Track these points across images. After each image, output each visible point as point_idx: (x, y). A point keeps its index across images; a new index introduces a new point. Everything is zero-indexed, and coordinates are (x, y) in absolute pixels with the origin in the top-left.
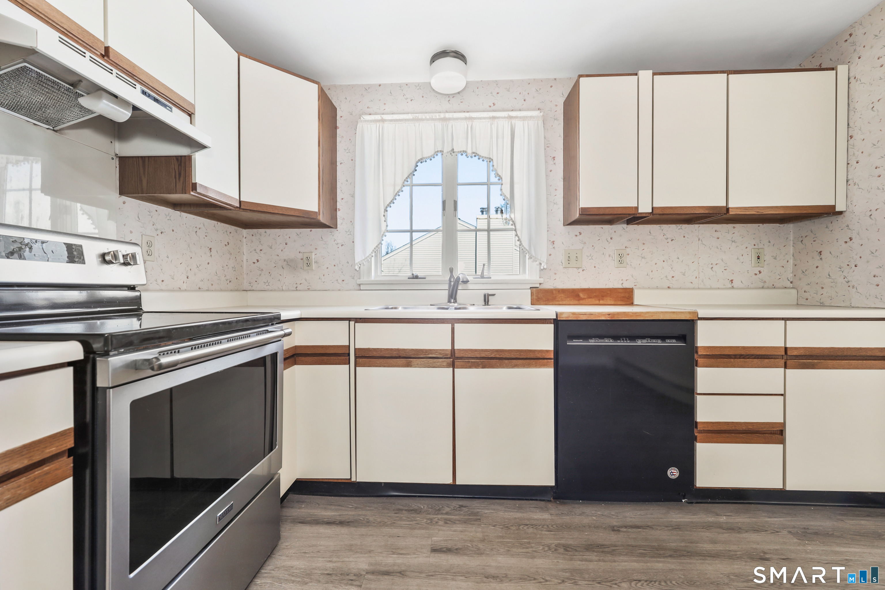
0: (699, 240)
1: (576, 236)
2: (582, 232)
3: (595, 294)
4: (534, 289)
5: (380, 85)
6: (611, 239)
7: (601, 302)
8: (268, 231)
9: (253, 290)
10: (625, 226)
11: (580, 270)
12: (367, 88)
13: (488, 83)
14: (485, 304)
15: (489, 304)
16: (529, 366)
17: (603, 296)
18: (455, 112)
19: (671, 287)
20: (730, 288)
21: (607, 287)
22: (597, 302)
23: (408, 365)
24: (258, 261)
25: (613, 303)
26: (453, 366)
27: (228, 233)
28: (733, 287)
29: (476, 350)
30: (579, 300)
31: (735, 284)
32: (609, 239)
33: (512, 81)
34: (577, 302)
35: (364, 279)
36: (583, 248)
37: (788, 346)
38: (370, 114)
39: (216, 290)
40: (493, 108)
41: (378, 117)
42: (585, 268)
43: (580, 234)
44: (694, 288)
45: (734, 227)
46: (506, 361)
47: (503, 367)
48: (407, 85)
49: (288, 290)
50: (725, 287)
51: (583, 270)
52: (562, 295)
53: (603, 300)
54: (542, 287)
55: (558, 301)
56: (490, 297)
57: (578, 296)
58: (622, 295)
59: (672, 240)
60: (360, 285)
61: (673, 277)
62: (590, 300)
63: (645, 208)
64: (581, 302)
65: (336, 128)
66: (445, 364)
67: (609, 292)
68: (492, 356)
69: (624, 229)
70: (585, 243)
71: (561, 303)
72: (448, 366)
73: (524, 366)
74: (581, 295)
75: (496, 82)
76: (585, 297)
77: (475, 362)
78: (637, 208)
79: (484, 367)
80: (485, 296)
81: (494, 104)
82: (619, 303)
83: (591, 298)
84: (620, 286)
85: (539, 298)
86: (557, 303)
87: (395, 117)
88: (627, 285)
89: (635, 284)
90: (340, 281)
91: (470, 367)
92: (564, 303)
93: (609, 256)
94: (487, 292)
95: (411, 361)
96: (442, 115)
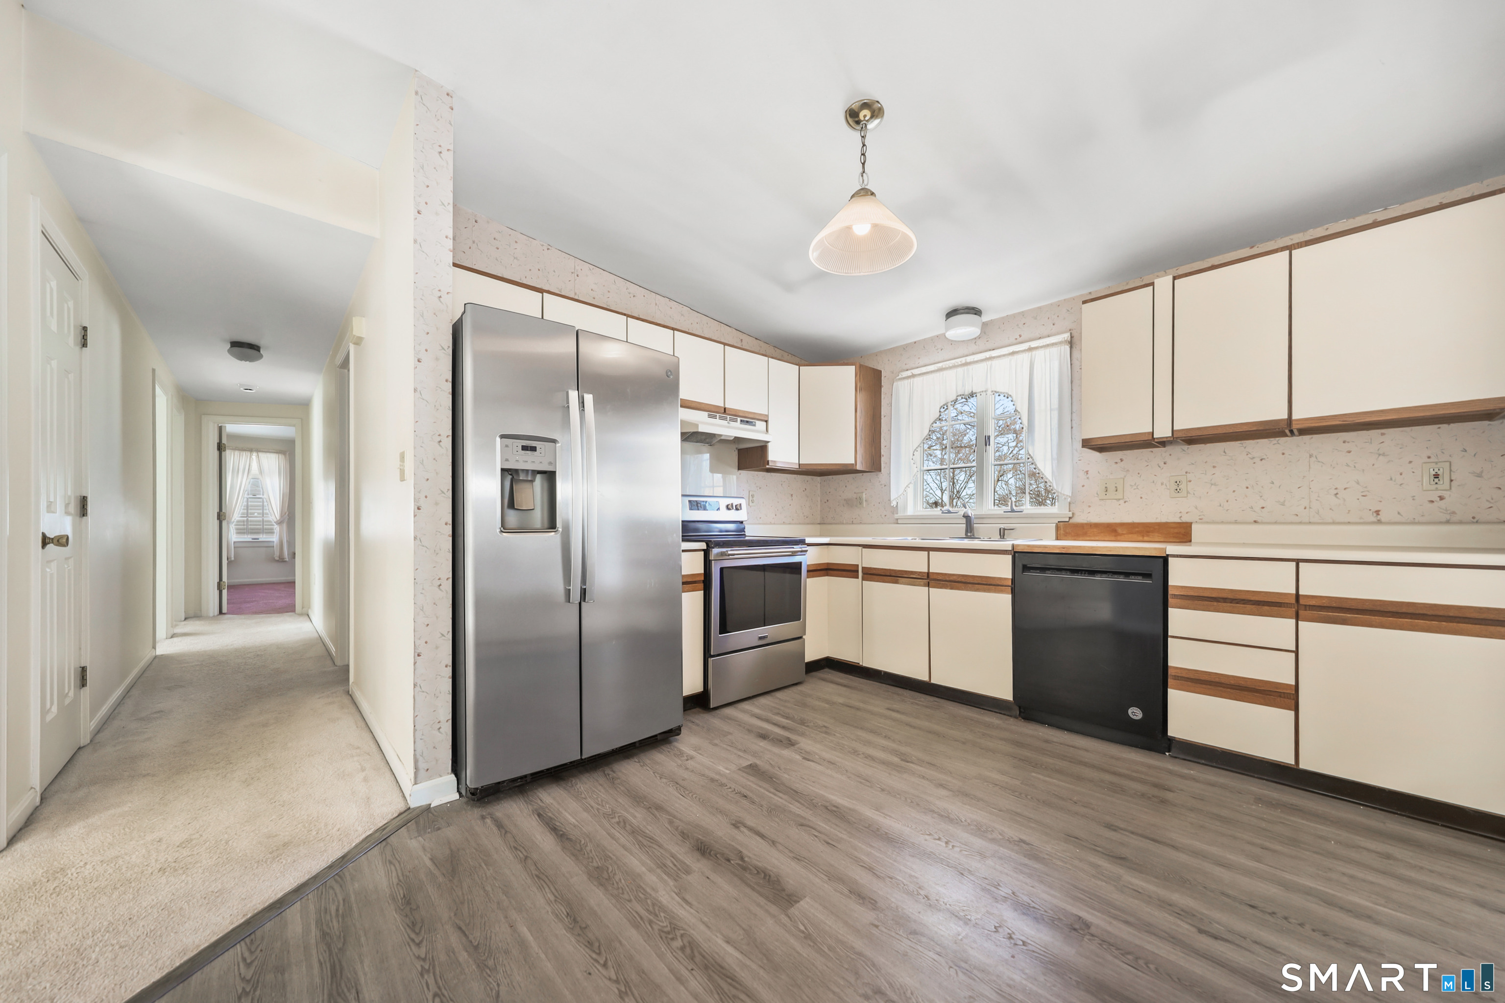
0: (1311, 456)
1: (1114, 463)
2: (1121, 459)
3: (1137, 529)
4: (1062, 523)
5: (915, 343)
6: (1165, 463)
7: (1146, 538)
8: (834, 477)
9: (825, 524)
11: (1122, 502)
12: (905, 348)
13: (1014, 316)
14: (998, 537)
15: (1005, 537)
16: (989, 591)
17: (1148, 532)
19: (1259, 521)
20: (1373, 523)
21: (1158, 521)
22: (1141, 538)
23: (896, 582)
24: (828, 501)
25: (1162, 540)
26: (928, 585)
27: (806, 482)
28: (1379, 522)
29: (946, 574)
30: (1115, 536)
31: (1383, 517)
32: (1162, 465)
33: (1040, 308)
34: (1113, 538)
35: (900, 514)
36: (1127, 476)
38: (907, 370)
39: (795, 524)
40: (1020, 339)
41: (909, 373)
42: (1127, 500)
43: (1119, 461)
44: (1301, 523)
45: (1383, 434)
46: (970, 585)
47: (967, 590)
49: (847, 524)
50: (1362, 521)
51: (1125, 502)
52: (1095, 530)
53: (1148, 536)
54: (1071, 521)
55: (1089, 536)
56: (1007, 531)
57: (1115, 531)
58: (1176, 531)
59: (1261, 460)
60: (897, 519)
61: (1263, 508)
62: (1130, 536)
63: (1163, 433)
64: (1119, 538)
65: (880, 387)
66: (922, 583)
67: (1156, 527)
68: (959, 580)
70: (1128, 471)
71: (1092, 538)
72: (925, 586)
73: (984, 591)
74: (1120, 530)
75: (1023, 314)
76: (1124, 532)
77: (945, 584)
78: (1152, 433)
79: (952, 588)
80: (1000, 529)
81: (1020, 336)
82: (1171, 540)
83: (1132, 533)
84: (1178, 520)
85: (1067, 533)
86: (1088, 538)
87: (924, 370)
88: (1186, 519)
89: (1200, 517)
90: (883, 516)
91: (941, 588)
92: (1097, 538)
93: (1162, 484)
94: (1002, 526)
96: (963, 360)
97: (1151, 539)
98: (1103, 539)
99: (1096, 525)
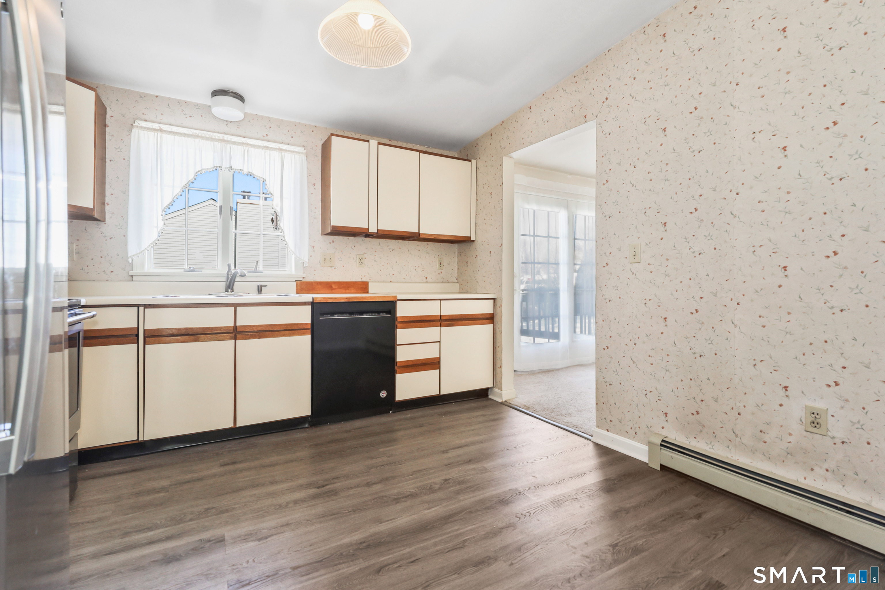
0: (408, 251)
1: (330, 243)
2: (334, 241)
3: (343, 286)
4: (299, 281)
5: (157, 97)
6: (354, 247)
7: (347, 291)
10: (364, 238)
11: (333, 268)
12: (143, 96)
13: (262, 117)
14: (259, 293)
15: (262, 293)
16: (294, 335)
17: (348, 287)
18: (232, 135)
19: (392, 281)
20: (426, 282)
21: (351, 281)
22: (344, 291)
23: (197, 340)
25: (355, 292)
26: (235, 338)
28: (427, 282)
29: (254, 326)
30: (332, 290)
31: (429, 280)
32: (353, 247)
33: (282, 120)
34: (330, 291)
35: (136, 271)
36: (335, 252)
37: (441, 314)
38: (146, 121)
40: (266, 138)
41: (156, 126)
42: (336, 267)
43: (333, 242)
44: (405, 282)
45: (428, 244)
48: (185, 102)
50: (423, 281)
51: (335, 268)
52: (320, 286)
53: (348, 290)
54: (304, 280)
56: (263, 287)
57: (331, 287)
58: (361, 286)
59: (393, 250)
60: (132, 276)
61: (393, 275)
62: (339, 290)
63: (373, 230)
64: (333, 291)
65: (105, 126)
66: (228, 337)
67: (352, 284)
69: (363, 240)
70: (336, 249)
71: (318, 292)
72: (231, 339)
74: (334, 286)
75: (269, 119)
76: (336, 288)
77: (253, 334)
78: (368, 229)
80: (258, 286)
81: (267, 135)
82: (358, 291)
83: (340, 288)
84: (360, 280)
85: (302, 288)
86: (316, 292)
88: (365, 280)
89: (370, 279)
90: (108, 272)
91: (249, 338)
92: (321, 292)
93: (353, 259)
94: (260, 284)
95: (199, 337)
96: (221, 136)
97: (350, 292)
98: (324, 292)
99: (320, 283)
